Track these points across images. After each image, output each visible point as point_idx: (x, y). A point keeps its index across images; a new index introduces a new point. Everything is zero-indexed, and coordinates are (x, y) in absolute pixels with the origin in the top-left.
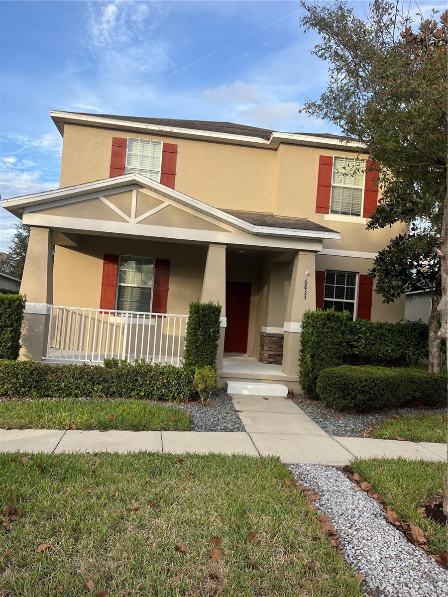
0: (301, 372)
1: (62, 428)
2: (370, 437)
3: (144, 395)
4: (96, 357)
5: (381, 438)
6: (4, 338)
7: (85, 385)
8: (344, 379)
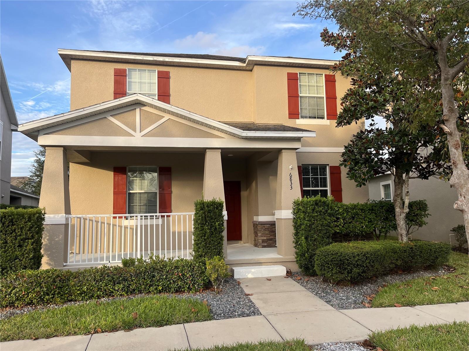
0: (296, 253)
1: (88, 332)
2: (372, 307)
3: (162, 289)
4: (114, 258)
5: (382, 307)
6: (26, 250)
7: (106, 286)
8: (339, 256)
